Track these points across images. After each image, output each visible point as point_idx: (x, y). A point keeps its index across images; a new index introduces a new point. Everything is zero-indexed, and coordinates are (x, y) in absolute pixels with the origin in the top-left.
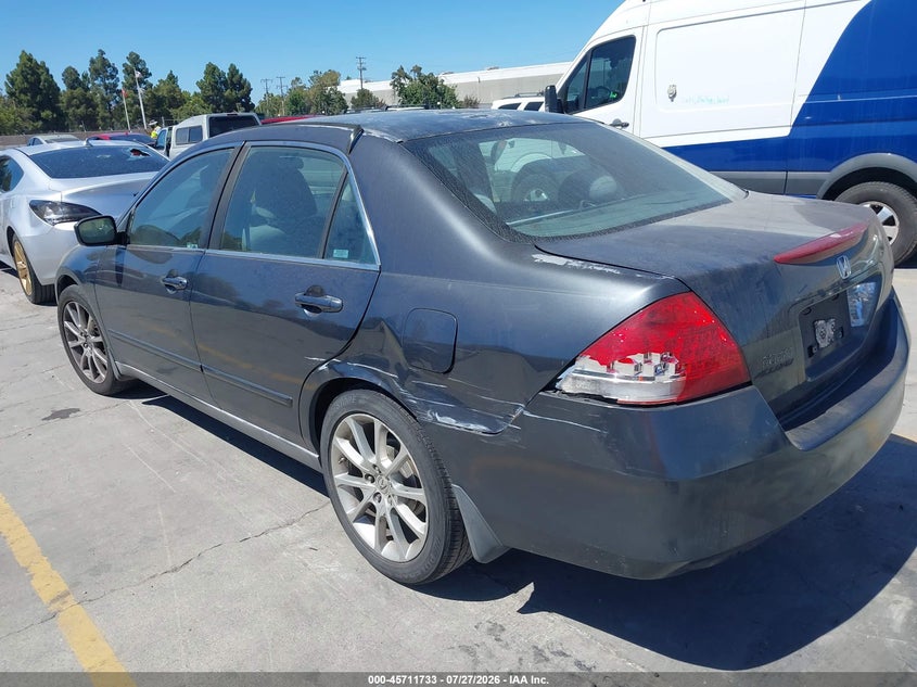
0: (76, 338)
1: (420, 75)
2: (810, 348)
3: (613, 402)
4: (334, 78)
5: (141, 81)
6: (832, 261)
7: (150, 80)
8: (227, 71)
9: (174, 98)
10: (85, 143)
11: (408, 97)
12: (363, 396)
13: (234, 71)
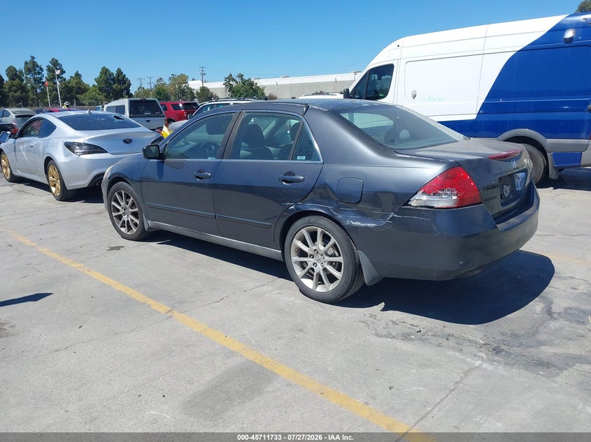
0: (118, 211)
1: (242, 79)
2: (501, 196)
3: (433, 207)
4: (184, 79)
5: (59, 76)
6: (509, 161)
7: (64, 76)
8: (115, 72)
9: (80, 88)
10: (87, 112)
11: (234, 92)
12: (313, 218)
13: (120, 72)
